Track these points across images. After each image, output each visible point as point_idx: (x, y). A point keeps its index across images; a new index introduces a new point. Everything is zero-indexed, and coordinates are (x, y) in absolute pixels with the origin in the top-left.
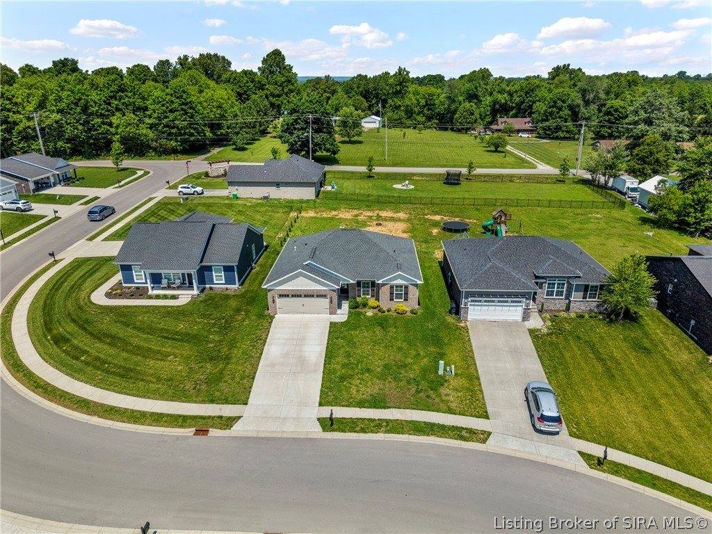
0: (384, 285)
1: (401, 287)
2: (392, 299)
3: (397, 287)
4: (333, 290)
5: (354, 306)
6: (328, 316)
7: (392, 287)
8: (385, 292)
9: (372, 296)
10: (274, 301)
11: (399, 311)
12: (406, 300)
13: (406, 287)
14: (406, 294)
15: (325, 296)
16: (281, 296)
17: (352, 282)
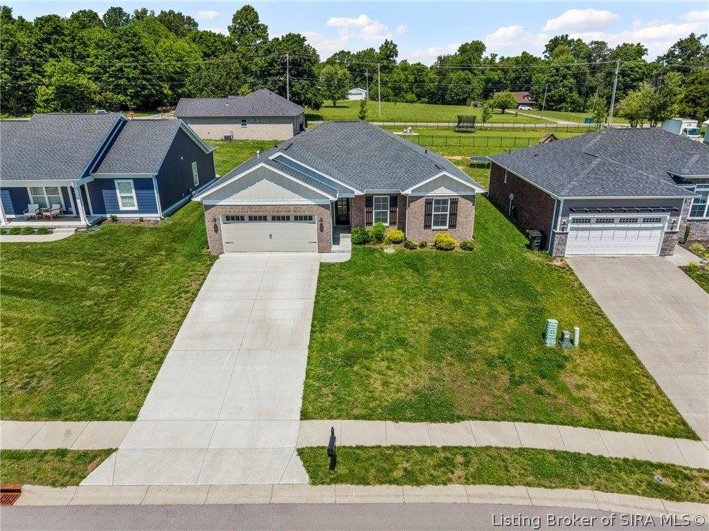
0: (414, 199)
1: (445, 202)
2: (427, 226)
3: (438, 202)
4: (324, 206)
5: (361, 241)
6: (316, 254)
7: (428, 203)
8: (415, 212)
9: (392, 223)
10: (216, 229)
11: (443, 245)
12: (453, 226)
13: (454, 202)
14: (454, 214)
15: (309, 218)
16: (229, 219)
17: (358, 193)
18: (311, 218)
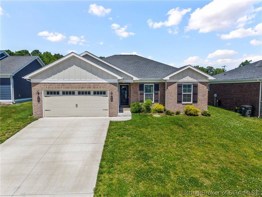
0: (171, 84)
1: (189, 86)
2: (179, 102)
3: (185, 86)
4: (114, 84)
5: (137, 111)
6: (108, 117)
7: (179, 86)
8: (172, 92)
9: (156, 101)
10: (39, 100)
11: (192, 112)
12: (195, 101)
13: (195, 86)
14: (195, 94)
15: (103, 93)
16: (49, 93)
17: (135, 79)
18: (104, 93)
